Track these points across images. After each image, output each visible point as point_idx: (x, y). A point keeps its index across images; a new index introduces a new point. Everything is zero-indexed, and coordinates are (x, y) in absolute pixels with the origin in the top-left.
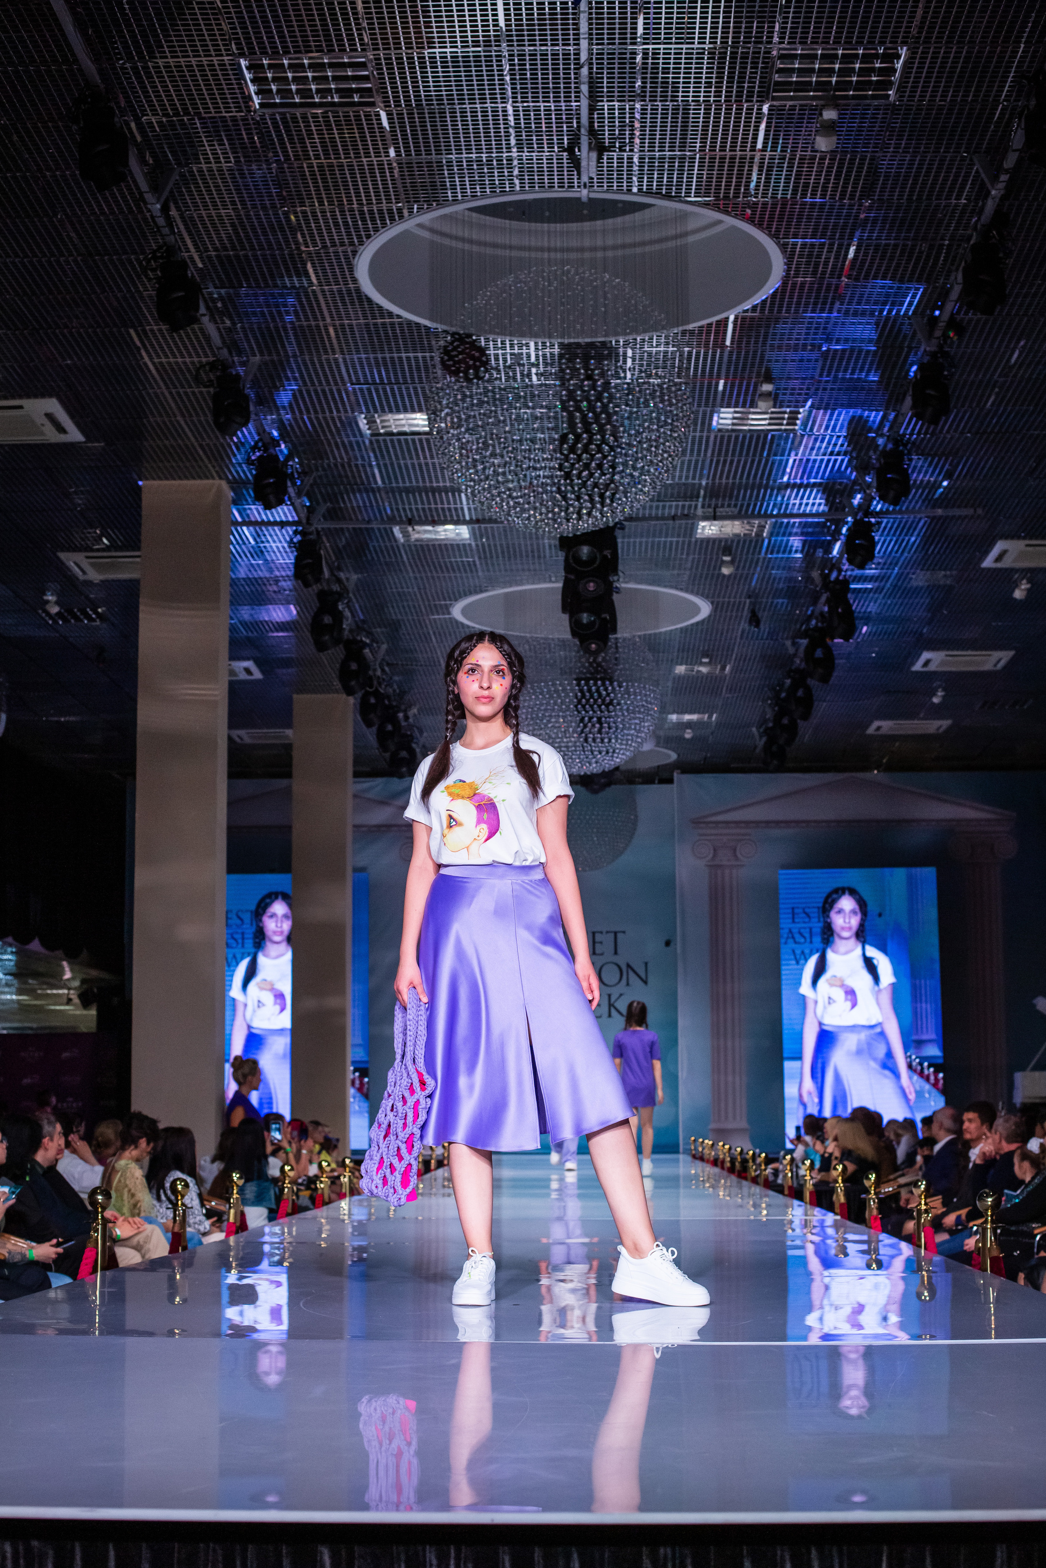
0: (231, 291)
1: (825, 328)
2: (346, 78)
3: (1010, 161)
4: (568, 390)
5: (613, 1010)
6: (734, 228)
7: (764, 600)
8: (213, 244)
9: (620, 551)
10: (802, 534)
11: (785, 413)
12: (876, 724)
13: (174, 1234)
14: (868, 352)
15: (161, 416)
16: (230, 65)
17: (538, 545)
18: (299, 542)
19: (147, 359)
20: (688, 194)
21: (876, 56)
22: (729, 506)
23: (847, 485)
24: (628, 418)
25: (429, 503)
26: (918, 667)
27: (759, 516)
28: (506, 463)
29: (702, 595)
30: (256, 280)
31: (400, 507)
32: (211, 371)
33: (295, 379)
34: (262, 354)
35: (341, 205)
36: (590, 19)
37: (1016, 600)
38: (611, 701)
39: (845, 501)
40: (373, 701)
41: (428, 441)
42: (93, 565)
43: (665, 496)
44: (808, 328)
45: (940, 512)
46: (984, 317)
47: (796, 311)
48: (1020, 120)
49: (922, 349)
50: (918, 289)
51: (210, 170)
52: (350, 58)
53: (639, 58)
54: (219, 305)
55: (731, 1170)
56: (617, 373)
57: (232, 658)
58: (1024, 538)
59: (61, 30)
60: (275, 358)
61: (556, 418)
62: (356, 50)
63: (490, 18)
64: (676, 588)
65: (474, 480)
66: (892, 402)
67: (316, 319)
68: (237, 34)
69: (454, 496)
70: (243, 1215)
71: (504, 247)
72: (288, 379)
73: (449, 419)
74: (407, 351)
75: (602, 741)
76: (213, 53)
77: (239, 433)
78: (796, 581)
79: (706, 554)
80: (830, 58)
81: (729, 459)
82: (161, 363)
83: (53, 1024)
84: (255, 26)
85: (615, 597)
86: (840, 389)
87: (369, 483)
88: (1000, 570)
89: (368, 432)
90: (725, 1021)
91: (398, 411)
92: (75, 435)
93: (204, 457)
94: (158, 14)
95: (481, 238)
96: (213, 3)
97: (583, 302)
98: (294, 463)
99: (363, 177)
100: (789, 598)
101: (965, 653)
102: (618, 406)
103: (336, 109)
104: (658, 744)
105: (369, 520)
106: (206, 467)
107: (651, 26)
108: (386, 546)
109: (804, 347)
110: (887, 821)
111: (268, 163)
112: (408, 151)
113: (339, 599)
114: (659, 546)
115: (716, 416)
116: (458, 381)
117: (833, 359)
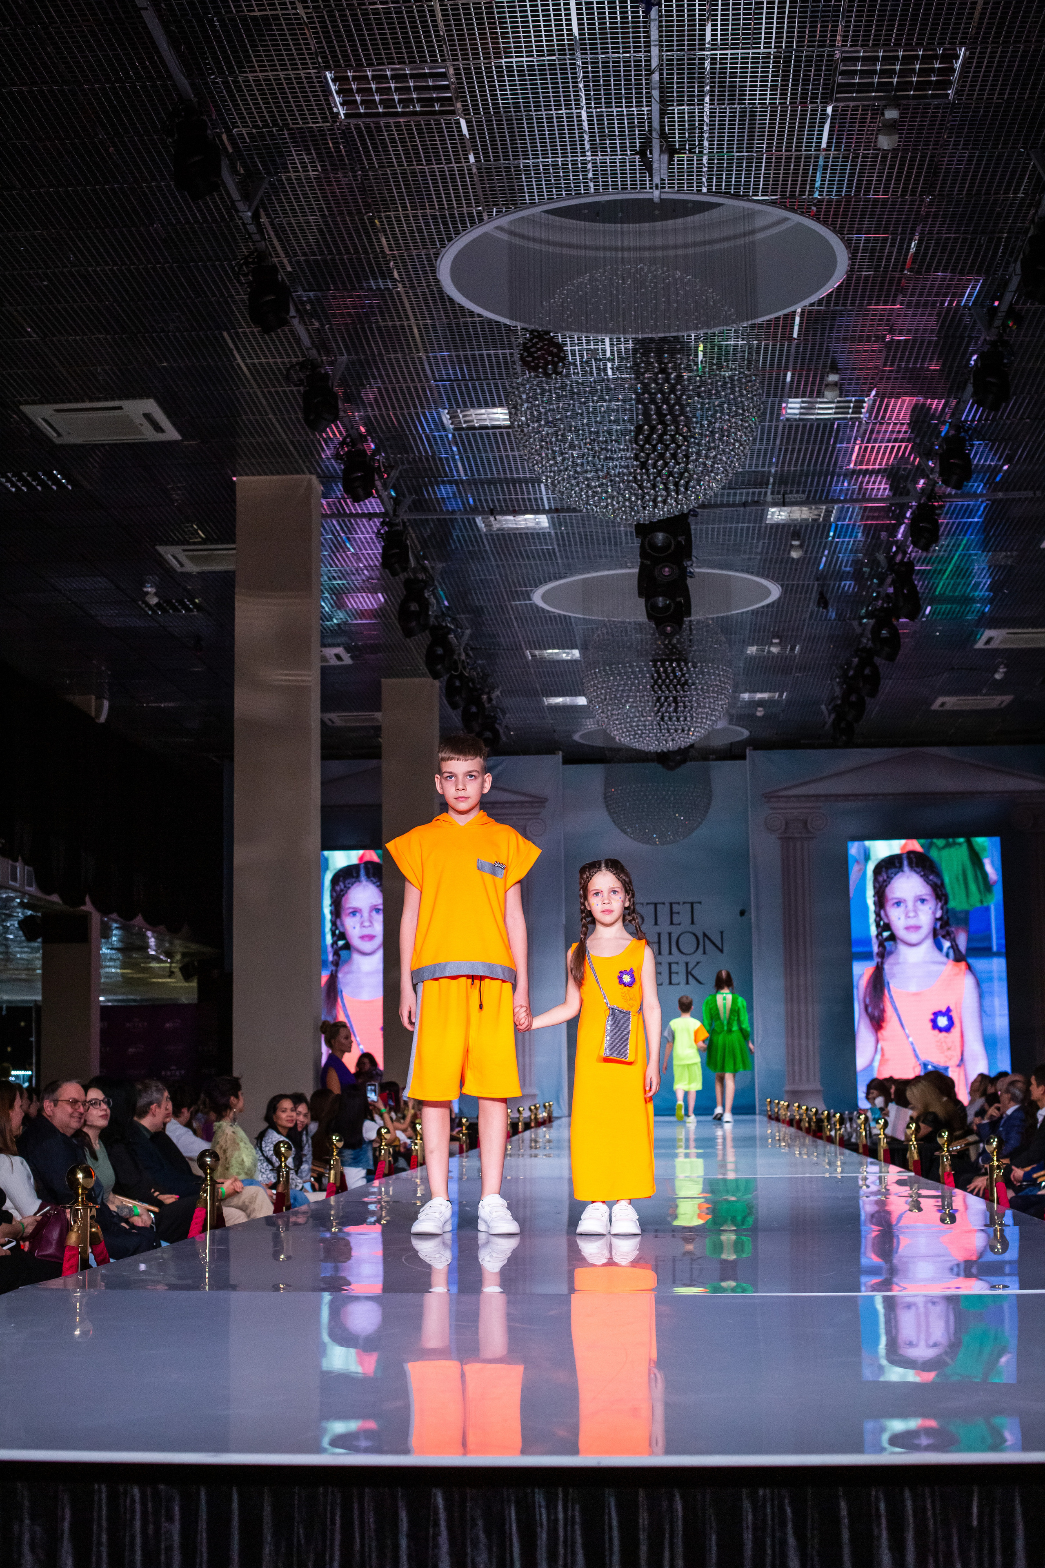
0: (319, 294)
1: (888, 320)
2: (427, 88)
4: (642, 383)
5: (690, 977)
6: (798, 223)
7: (832, 583)
8: (302, 249)
9: (693, 537)
10: (868, 518)
11: (850, 402)
12: (940, 700)
13: (277, 1194)
14: (930, 342)
15: (254, 414)
16: (317, 77)
17: (615, 532)
18: (386, 533)
19: (240, 361)
20: (755, 193)
21: (935, 57)
22: (797, 492)
23: (911, 470)
24: (701, 409)
25: (510, 494)
26: (980, 645)
27: (826, 501)
28: (584, 455)
29: (772, 578)
30: (343, 283)
31: (483, 498)
32: (301, 370)
33: (381, 377)
34: (349, 354)
35: (423, 209)
36: (660, 26)
38: (686, 681)
39: (910, 486)
40: (458, 684)
41: (508, 434)
42: (190, 558)
43: (737, 483)
44: (872, 320)
45: (1000, 495)
46: (1041, 307)
47: (861, 304)
50: (978, 281)
51: (299, 179)
52: (430, 68)
53: (707, 64)
54: (308, 307)
55: (808, 1131)
56: (689, 366)
57: (324, 645)
59: (156, 48)
60: (362, 357)
61: (631, 410)
62: (437, 61)
63: (565, 27)
64: (747, 572)
65: (553, 471)
66: (954, 389)
67: (400, 319)
68: (323, 47)
69: (533, 486)
70: (342, 1177)
71: (579, 247)
72: (374, 378)
73: (529, 413)
74: (487, 349)
75: (678, 720)
76: (300, 67)
77: (328, 430)
78: (863, 563)
79: (775, 539)
80: (890, 60)
81: (797, 448)
82: (254, 364)
83: (157, 996)
84: (340, 41)
85: (689, 581)
86: (903, 378)
87: (453, 476)
89: (451, 426)
90: (798, 987)
91: (480, 406)
92: (172, 434)
93: (295, 454)
94: (248, 30)
95: (558, 239)
96: (299, 19)
97: (656, 298)
98: (381, 457)
99: (445, 183)
100: (856, 580)
101: (1025, 631)
102: (689, 397)
103: (417, 119)
104: (731, 722)
105: (453, 512)
106: (297, 462)
107: (719, 33)
108: (469, 536)
109: (869, 338)
110: (950, 793)
111: (353, 171)
112: (487, 156)
113: (425, 587)
114: (730, 532)
115: (784, 406)
116: (537, 376)
117: (897, 349)
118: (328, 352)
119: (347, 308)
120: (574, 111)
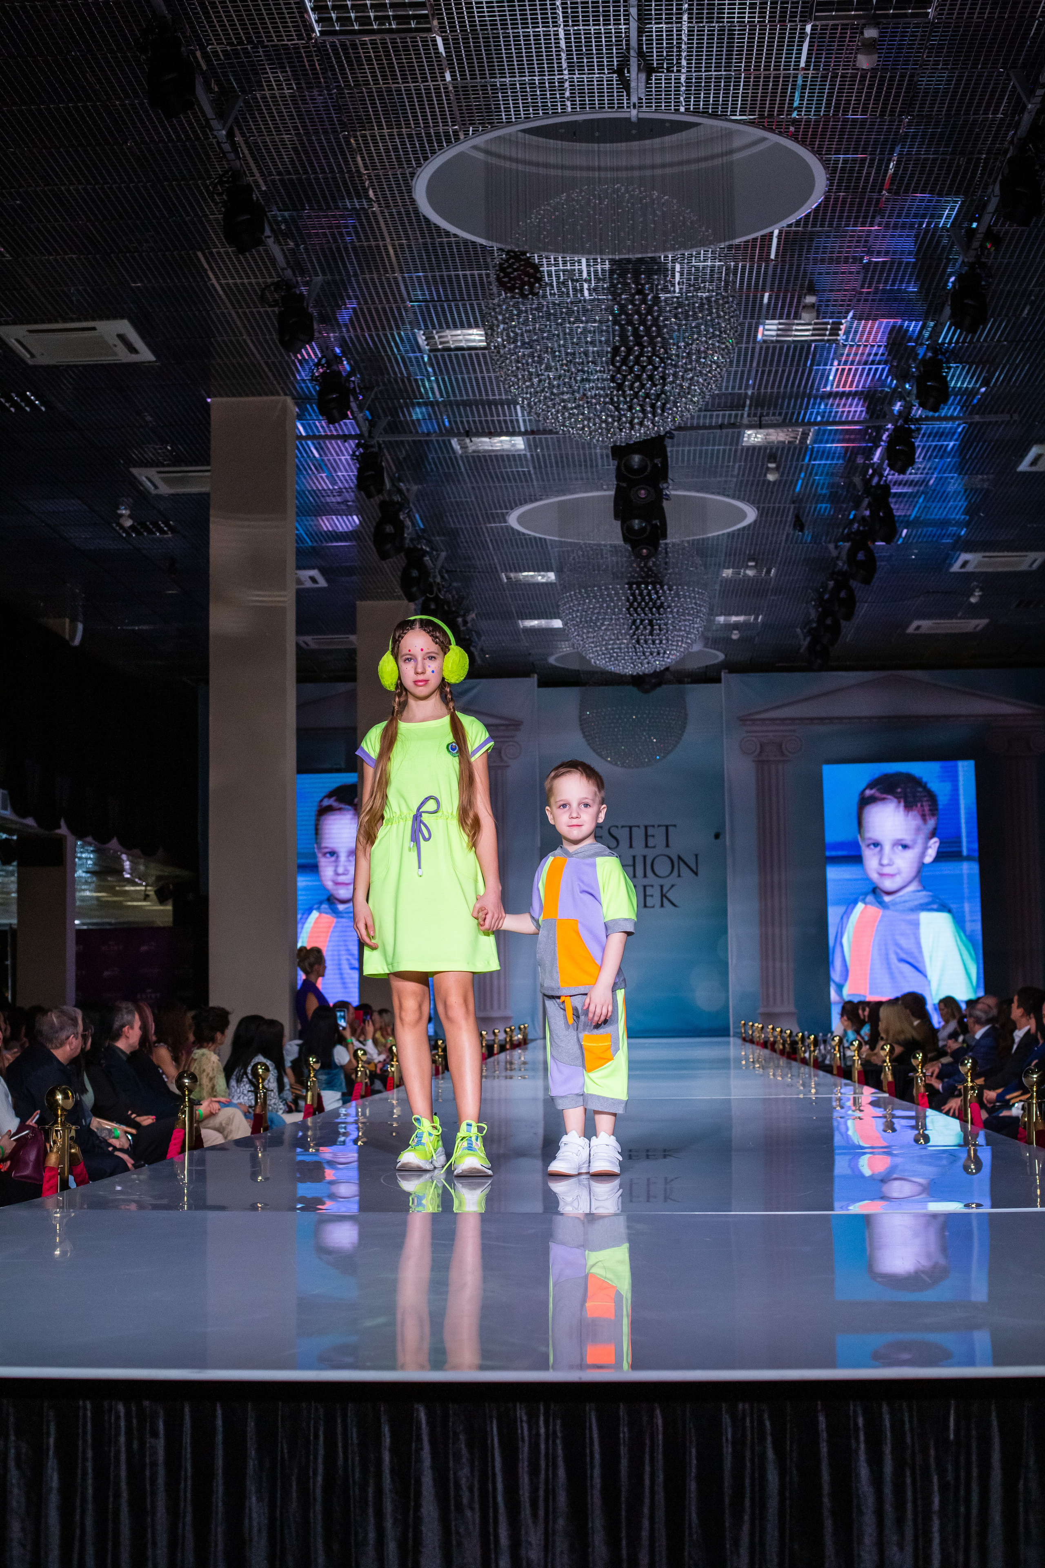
0: (295, 213)
1: (866, 241)
2: (404, 6)
4: (619, 304)
5: (665, 900)
6: (777, 144)
7: (808, 506)
8: (277, 168)
9: (669, 459)
10: (843, 441)
11: (827, 323)
12: (916, 623)
14: (908, 263)
15: (228, 335)
17: (590, 454)
18: (361, 454)
19: (214, 281)
20: (733, 113)
22: (774, 415)
23: (887, 393)
24: (679, 330)
25: (486, 416)
26: (956, 568)
27: (803, 424)
28: (560, 376)
29: (748, 501)
30: (318, 202)
31: (458, 419)
33: (357, 298)
34: (324, 274)
35: (399, 128)
38: (662, 603)
39: (886, 409)
40: (433, 606)
41: (484, 355)
42: (164, 480)
43: (713, 405)
44: (850, 241)
45: (977, 418)
46: (1020, 228)
47: (839, 226)
50: (956, 202)
51: (273, 97)
54: (283, 227)
55: (782, 1053)
56: (666, 287)
57: (299, 568)
60: (337, 277)
61: (607, 331)
64: (724, 495)
65: (530, 393)
66: (932, 312)
67: (376, 239)
69: (509, 408)
71: (556, 167)
72: (349, 298)
73: (505, 334)
74: (463, 269)
75: (654, 642)
77: (303, 351)
78: (839, 486)
79: (751, 461)
81: (773, 371)
82: (228, 284)
83: (131, 919)
85: (665, 504)
86: (880, 300)
87: (428, 398)
88: (1035, 473)
89: (427, 348)
90: (773, 909)
91: (456, 327)
92: (146, 355)
93: (270, 374)
95: (534, 158)
97: (633, 219)
98: (356, 379)
99: (421, 101)
100: (832, 503)
101: (1001, 554)
102: (666, 319)
103: (394, 36)
104: (706, 646)
105: (428, 434)
106: (272, 384)
108: (444, 458)
109: (846, 260)
110: (927, 717)
111: (329, 90)
112: (463, 75)
113: (400, 510)
114: (706, 453)
115: (761, 328)
116: (513, 297)
117: (874, 271)
119: (322, 228)
120: (552, 29)
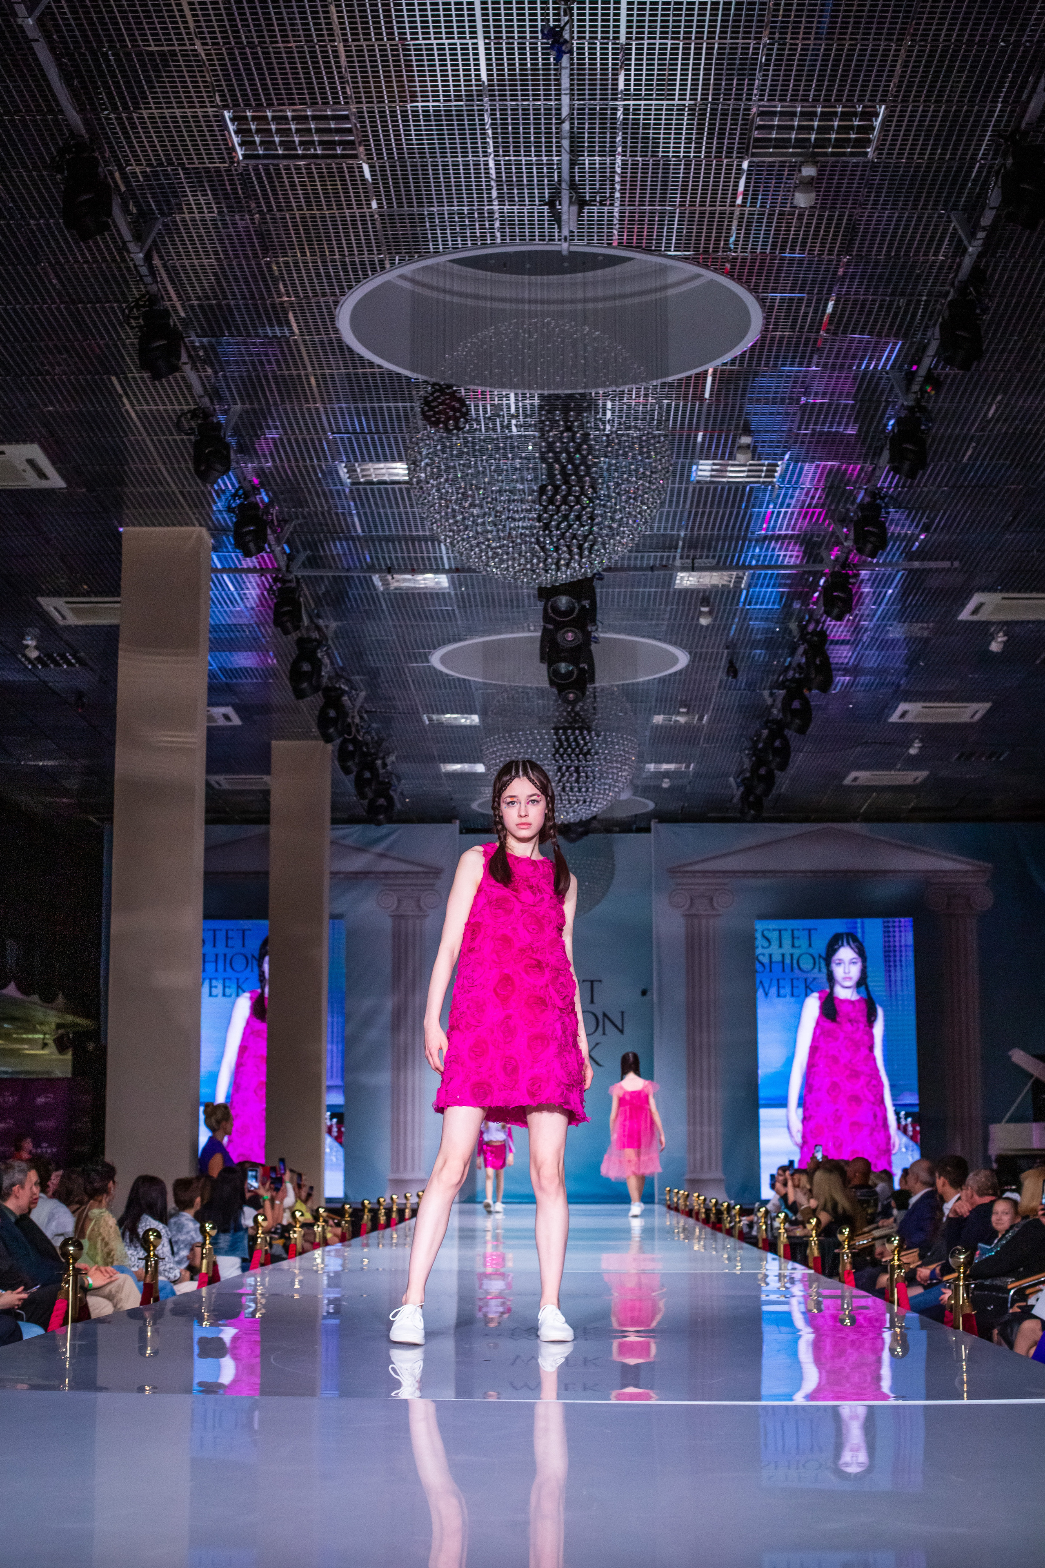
0: (213, 340)
1: (803, 382)
2: (329, 131)
3: (987, 219)
4: (546, 440)
6: (712, 281)
7: (742, 651)
8: (195, 293)
9: (598, 599)
10: (780, 586)
11: (763, 465)
12: (853, 774)
14: (846, 405)
15: (142, 462)
16: (215, 116)
17: (517, 594)
18: (279, 589)
20: (668, 248)
21: (855, 114)
22: (707, 557)
23: (824, 537)
25: (409, 552)
26: (894, 718)
27: (737, 567)
28: (484, 515)
29: (680, 646)
30: (238, 329)
31: (380, 555)
32: (192, 419)
33: (276, 428)
34: (243, 403)
35: (323, 255)
36: (572, 75)
37: (992, 652)
38: (589, 750)
39: (824, 553)
40: (351, 748)
42: (74, 611)
43: (644, 546)
44: (787, 382)
45: (917, 564)
46: (961, 372)
47: (775, 365)
48: (997, 179)
49: (899, 403)
50: (895, 344)
51: (193, 220)
52: (333, 110)
53: (620, 114)
54: (201, 353)
55: (706, 1221)
56: (596, 425)
57: (211, 704)
58: (1001, 591)
59: (46, 80)
60: (256, 406)
61: (535, 469)
62: (339, 103)
63: (473, 73)
64: (654, 638)
65: (453, 531)
66: (870, 455)
67: (297, 369)
68: (221, 86)
69: (433, 545)
71: (485, 298)
72: (269, 428)
73: (429, 469)
74: (387, 401)
75: (580, 790)
76: (197, 105)
77: (220, 481)
78: (774, 632)
79: (684, 604)
80: (809, 115)
81: (707, 510)
82: (142, 410)
83: (28, 1068)
84: (240, 80)
85: (593, 647)
86: (818, 442)
87: (349, 532)
88: (977, 622)
89: (349, 481)
90: (701, 1069)
91: (379, 461)
92: (56, 481)
93: (185, 505)
94: (143, 65)
95: (462, 289)
96: (197, 55)
97: (563, 354)
98: (275, 510)
99: (345, 228)
100: (767, 648)
101: (942, 704)
102: (597, 458)
103: (319, 161)
104: (635, 794)
105: (349, 569)
106: (187, 514)
107: (632, 82)
108: (365, 595)
109: (783, 400)
110: (863, 872)
111: (251, 215)
112: (390, 203)
113: (318, 647)
114: (637, 596)
115: (694, 467)
116: (437, 431)
117: (811, 413)
118: (221, 399)
119: (241, 355)
